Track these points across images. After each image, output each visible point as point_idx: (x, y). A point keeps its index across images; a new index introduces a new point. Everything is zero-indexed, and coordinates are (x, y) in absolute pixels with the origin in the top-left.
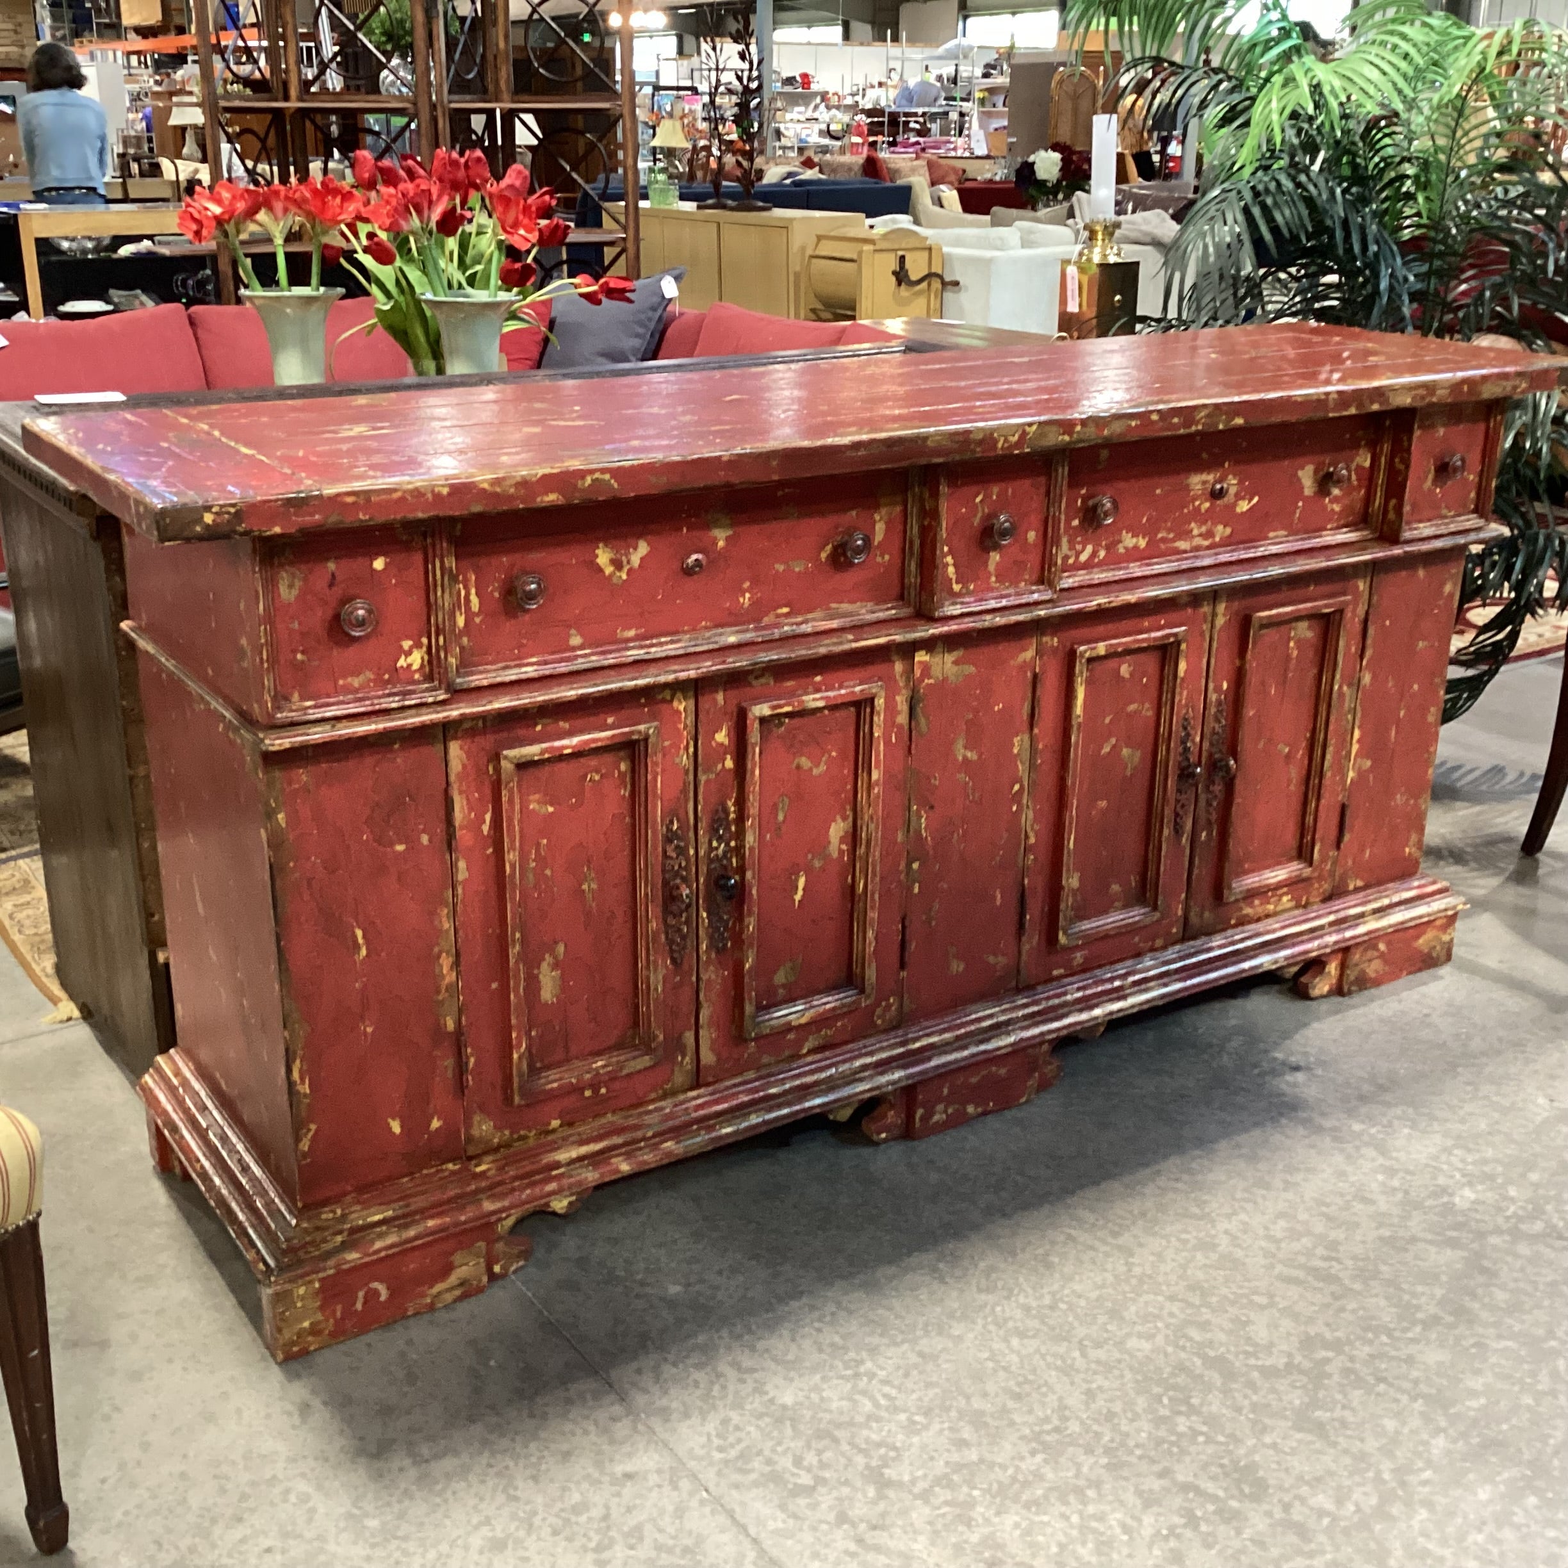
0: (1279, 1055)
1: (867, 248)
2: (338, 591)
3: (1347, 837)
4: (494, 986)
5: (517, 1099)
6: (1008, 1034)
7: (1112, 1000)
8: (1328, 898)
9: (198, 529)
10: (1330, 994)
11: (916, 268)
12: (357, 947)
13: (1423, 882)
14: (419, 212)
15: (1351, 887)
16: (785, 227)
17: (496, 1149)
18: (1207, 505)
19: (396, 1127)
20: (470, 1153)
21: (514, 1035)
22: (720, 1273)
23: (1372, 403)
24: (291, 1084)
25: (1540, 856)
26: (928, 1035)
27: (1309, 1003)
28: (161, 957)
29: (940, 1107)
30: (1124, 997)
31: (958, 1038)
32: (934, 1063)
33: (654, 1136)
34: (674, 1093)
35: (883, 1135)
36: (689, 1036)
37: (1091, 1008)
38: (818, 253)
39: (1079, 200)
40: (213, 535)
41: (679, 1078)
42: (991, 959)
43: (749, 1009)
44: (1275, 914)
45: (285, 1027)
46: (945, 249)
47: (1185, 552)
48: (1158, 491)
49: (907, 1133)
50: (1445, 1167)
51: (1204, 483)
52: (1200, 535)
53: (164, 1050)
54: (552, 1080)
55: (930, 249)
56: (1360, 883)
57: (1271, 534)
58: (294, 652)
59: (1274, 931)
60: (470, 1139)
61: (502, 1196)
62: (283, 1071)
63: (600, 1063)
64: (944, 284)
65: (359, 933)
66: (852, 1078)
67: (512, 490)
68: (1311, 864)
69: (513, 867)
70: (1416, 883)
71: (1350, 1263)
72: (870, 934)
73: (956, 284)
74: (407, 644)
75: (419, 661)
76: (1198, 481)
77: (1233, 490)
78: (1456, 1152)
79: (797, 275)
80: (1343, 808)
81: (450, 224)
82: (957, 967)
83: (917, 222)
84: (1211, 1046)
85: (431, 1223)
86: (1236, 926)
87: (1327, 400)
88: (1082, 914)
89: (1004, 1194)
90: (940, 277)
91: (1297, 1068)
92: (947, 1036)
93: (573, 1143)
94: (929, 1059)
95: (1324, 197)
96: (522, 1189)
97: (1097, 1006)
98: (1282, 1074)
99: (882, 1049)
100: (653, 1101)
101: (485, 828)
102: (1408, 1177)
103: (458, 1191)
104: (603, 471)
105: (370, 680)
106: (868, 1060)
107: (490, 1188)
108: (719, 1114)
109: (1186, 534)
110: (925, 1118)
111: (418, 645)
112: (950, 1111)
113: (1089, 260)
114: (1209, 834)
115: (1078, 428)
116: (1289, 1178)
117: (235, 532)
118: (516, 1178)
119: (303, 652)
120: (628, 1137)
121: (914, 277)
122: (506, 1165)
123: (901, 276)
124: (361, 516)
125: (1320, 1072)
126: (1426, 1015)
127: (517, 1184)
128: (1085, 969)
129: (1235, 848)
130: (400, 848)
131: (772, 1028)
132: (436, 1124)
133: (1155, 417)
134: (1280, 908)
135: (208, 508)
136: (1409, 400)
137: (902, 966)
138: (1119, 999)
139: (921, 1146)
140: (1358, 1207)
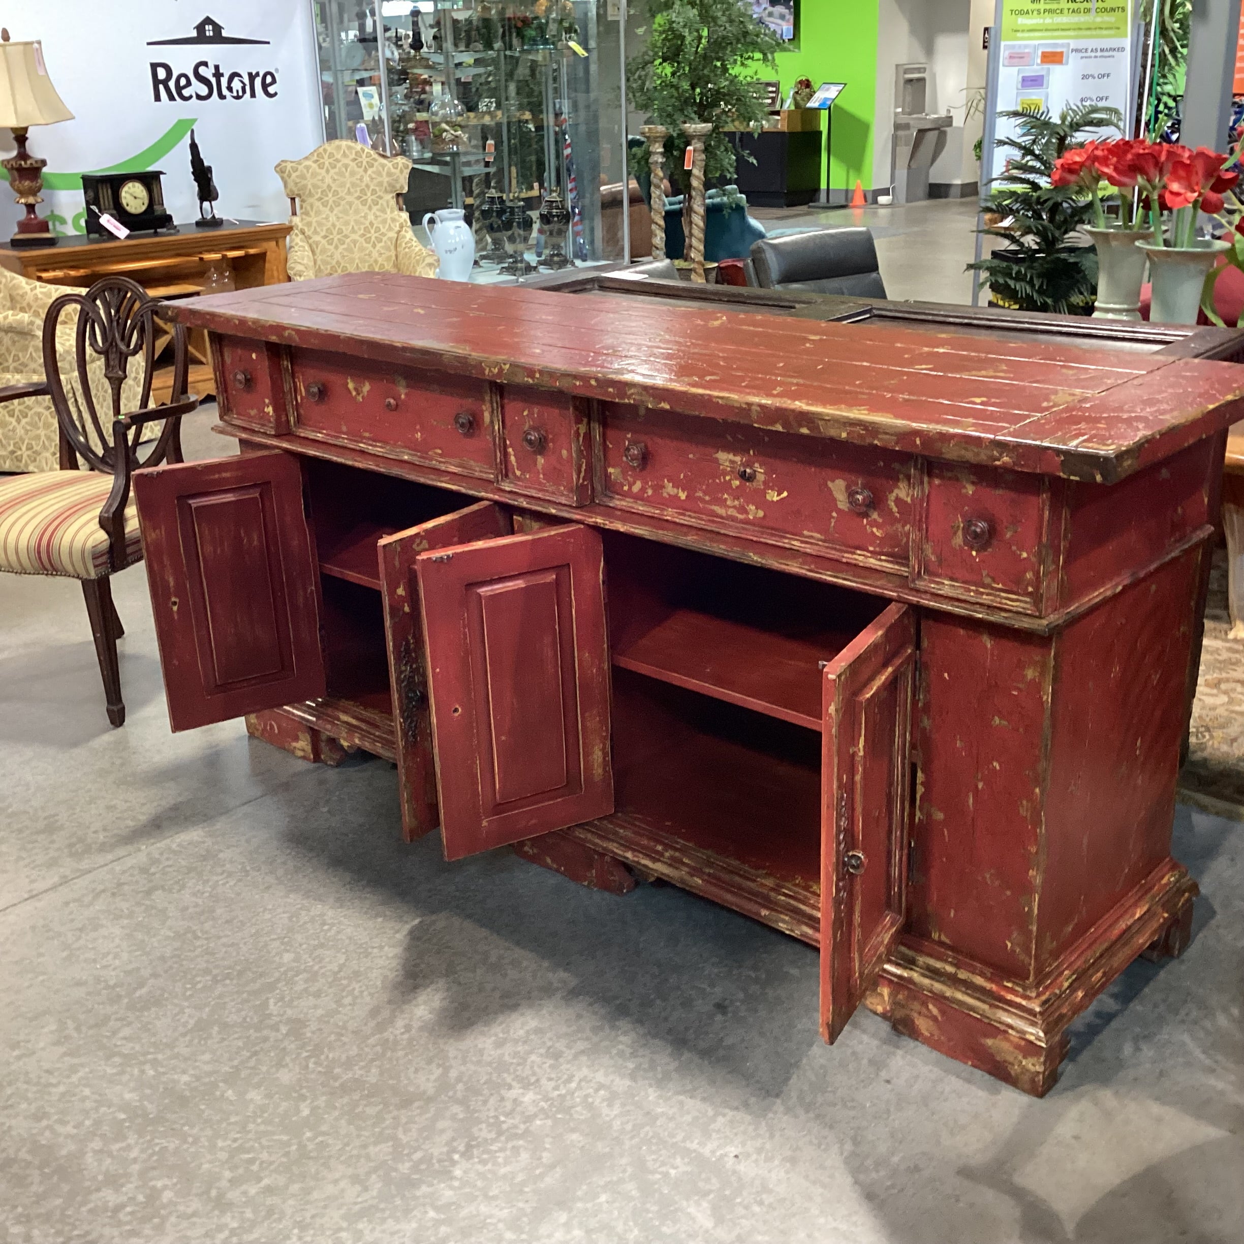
18: (737, 483)
23: (801, 426)
30: (655, 860)
37: (628, 848)
47: (722, 517)
48: (691, 456)
51: (732, 462)
52: (734, 507)
56: (943, 938)
57: (805, 532)
74: (267, 401)
75: (272, 412)
76: (724, 458)
77: (761, 477)
87: (750, 410)
104: (293, 330)
105: (257, 414)
109: (722, 503)
115: (537, 375)
133: (593, 382)
136: (844, 435)
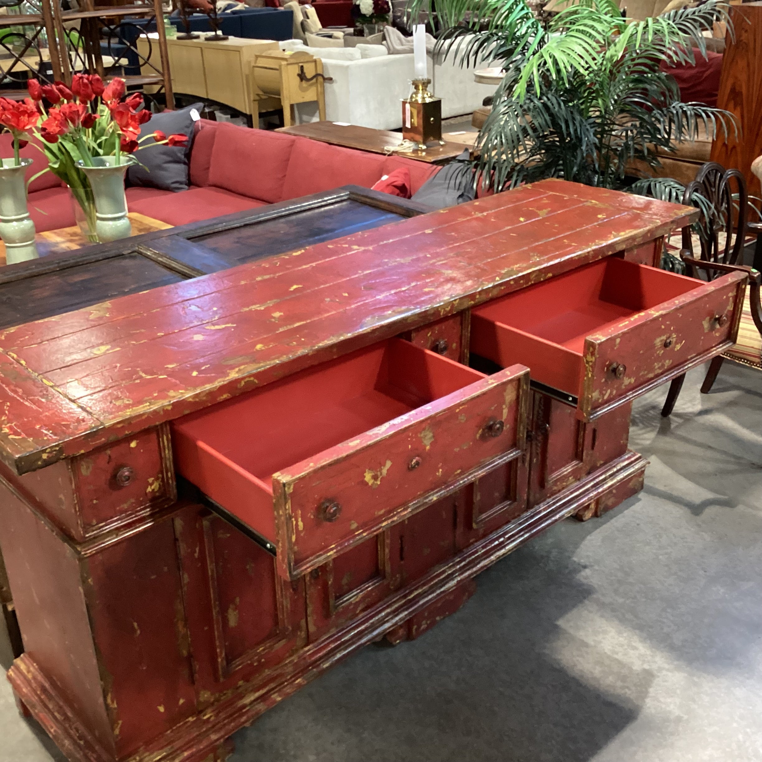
0: (575, 559)
1: (284, 63)
2: (113, 464)
3: (596, 444)
4: (206, 628)
5: (222, 680)
6: (453, 579)
7: (498, 550)
8: (589, 473)
9: (40, 463)
10: (592, 517)
11: (310, 72)
12: (135, 631)
13: (629, 455)
14: (73, 122)
15: (598, 465)
16: (237, 50)
17: (212, 704)
19: (162, 709)
20: (200, 709)
21: (218, 650)
22: (332, 744)
23: (608, 251)
24: (107, 706)
25: (670, 416)
26: (416, 589)
27: (583, 523)
28: (10, 608)
29: (424, 622)
30: (505, 547)
31: (431, 587)
32: (421, 603)
33: (291, 678)
34: (297, 650)
35: (398, 641)
36: (303, 621)
38: (257, 65)
39: (387, 31)
40: (47, 463)
41: (299, 643)
42: (442, 543)
43: (332, 601)
44: (567, 486)
45: (101, 680)
46: (324, 60)
49: (409, 637)
50: (665, 620)
53: (17, 656)
54: (238, 665)
55: (315, 61)
56: (602, 462)
58: (92, 500)
59: (568, 496)
60: (199, 702)
61: (221, 729)
62: (101, 700)
63: (261, 649)
64: (325, 79)
65: (135, 624)
66: (382, 622)
67: (204, 398)
68: (581, 460)
69: (212, 571)
70: (626, 457)
71: (633, 688)
72: (387, 551)
73: (331, 79)
74: (151, 480)
75: (158, 486)
78: (669, 610)
79: (247, 76)
80: (594, 431)
81: (89, 122)
82: (427, 551)
83: (306, 43)
84: (542, 557)
85: (186, 754)
86: (550, 497)
87: (588, 255)
88: (481, 512)
89: (463, 669)
90: (322, 76)
91: (585, 567)
92: (425, 588)
93: (252, 691)
94: (418, 602)
95: (556, 109)
96: (229, 723)
97: (492, 555)
98: (580, 571)
99: (395, 602)
100: (288, 657)
101: (196, 555)
102: (650, 630)
103: (197, 733)
104: (249, 376)
105: (133, 503)
106: (388, 610)
107: (213, 726)
108: (321, 658)
110: (416, 630)
111: (157, 479)
112: (428, 622)
113: (416, 100)
114: (537, 460)
115: (478, 296)
116: (596, 639)
117: (61, 459)
118: (224, 719)
119: (96, 499)
120: (278, 681)
121: (309, 76)
122: (219, 712)
123: (302, 76)
124: (127, 432)
125: (596, 567)
126: (638, 525)
127: (226, 722)
128: (485, 536)
129: (548, 462)
130: (153, 577)
131: (343, 607)
132: (181, 701)
133: (512, 283)
134: (569, 483)
135: (44, 451)
136: (624, 247)
137: (402, 559)
138: (501, 549)
139: (417, 642)
140: (632, 652)
